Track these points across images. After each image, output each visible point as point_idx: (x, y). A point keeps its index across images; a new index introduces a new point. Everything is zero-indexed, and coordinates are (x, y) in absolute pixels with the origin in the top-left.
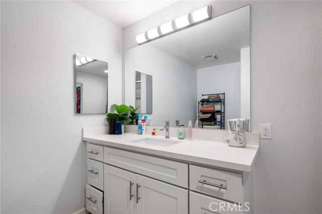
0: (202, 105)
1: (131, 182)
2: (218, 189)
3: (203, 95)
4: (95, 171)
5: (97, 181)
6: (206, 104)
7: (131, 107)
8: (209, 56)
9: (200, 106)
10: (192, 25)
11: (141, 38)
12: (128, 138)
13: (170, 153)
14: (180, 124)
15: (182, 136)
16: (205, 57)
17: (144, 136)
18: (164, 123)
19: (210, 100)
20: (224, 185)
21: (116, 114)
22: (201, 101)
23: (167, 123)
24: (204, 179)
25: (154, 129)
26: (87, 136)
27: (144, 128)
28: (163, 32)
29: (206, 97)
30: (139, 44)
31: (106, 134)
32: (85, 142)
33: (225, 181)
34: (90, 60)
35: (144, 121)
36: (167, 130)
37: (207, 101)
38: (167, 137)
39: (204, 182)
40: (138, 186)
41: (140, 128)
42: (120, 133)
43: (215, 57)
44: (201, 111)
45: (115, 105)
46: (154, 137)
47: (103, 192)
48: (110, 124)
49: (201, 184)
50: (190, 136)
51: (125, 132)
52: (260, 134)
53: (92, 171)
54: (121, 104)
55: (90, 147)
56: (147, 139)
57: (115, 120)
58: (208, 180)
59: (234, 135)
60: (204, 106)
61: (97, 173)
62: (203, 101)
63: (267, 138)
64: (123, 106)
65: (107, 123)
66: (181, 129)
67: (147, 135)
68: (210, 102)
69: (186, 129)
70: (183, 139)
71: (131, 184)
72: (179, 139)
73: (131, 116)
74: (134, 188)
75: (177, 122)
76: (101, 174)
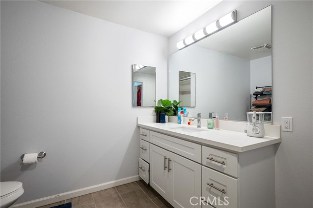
0: (256, 98)
1: (165, 157)
2: (221, 165)
3: (257, 88)
4: (145, 148)
5: (145, 156)
6: (259, 97)
7: (175, 101)
8: (260, 47)
9: (253, 100)
10: (221, 29)
11: (180, 45)
12: (170, 126)
13: (189, 136)
14: (213, 116)
15: (211, 126)
16: (255, 49)
17: (182, 125)
18: (197, 115)
19: (264, 93)
20: (225, 162)
21: (162, 107)
22: (254, 94)
23: (199, 115)
24: (211, 157)
25: (189, 120)
26: (141, 123)
27: (182, 118)
28: (197, 38)
29: (260, 90)
30: (180, 50)
31: (154, 122)
32: (139, 127)
33: (226, 159)
34: (142, 67)
35: (182, 112)
36: (199, 120)
37: (261, 94)
38: (199, 126)
39: (212, 159)
40: (169, 160)
41: (179, 118)
42: (164, 122)
43: (266, 46)
44: (253, 105)
45: (161, 100)
46: (189, 126)
47: (149, 164)
48: (157, 114)
49: (210, 160)
50: (217, 126)
51: (169, 121)
52: (281, 126)
53: (142, 148)
54: (166, 99)
55: (142, 131)
56: (183, 128)
57: (160, 112)
58: (215, 158)
59: (251, 126)
60: (258, 99)
61: (145, 150)
62: (256, 94)
63: (289, 130)
64: (167, 101)
65: (155, 114)
66: (211, 121)
67: (184, 124)
68: (265, 95)
69: (214, 120)
70: (212, 128)
71: (165, 159)
72: (208, 128)
73: (174, 109)
74: (167, 161)
75: (210, 114)
76: (148, 150)
